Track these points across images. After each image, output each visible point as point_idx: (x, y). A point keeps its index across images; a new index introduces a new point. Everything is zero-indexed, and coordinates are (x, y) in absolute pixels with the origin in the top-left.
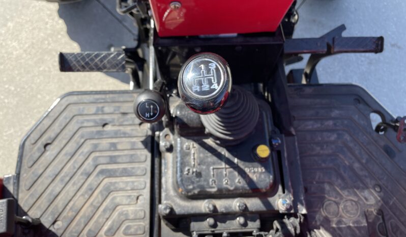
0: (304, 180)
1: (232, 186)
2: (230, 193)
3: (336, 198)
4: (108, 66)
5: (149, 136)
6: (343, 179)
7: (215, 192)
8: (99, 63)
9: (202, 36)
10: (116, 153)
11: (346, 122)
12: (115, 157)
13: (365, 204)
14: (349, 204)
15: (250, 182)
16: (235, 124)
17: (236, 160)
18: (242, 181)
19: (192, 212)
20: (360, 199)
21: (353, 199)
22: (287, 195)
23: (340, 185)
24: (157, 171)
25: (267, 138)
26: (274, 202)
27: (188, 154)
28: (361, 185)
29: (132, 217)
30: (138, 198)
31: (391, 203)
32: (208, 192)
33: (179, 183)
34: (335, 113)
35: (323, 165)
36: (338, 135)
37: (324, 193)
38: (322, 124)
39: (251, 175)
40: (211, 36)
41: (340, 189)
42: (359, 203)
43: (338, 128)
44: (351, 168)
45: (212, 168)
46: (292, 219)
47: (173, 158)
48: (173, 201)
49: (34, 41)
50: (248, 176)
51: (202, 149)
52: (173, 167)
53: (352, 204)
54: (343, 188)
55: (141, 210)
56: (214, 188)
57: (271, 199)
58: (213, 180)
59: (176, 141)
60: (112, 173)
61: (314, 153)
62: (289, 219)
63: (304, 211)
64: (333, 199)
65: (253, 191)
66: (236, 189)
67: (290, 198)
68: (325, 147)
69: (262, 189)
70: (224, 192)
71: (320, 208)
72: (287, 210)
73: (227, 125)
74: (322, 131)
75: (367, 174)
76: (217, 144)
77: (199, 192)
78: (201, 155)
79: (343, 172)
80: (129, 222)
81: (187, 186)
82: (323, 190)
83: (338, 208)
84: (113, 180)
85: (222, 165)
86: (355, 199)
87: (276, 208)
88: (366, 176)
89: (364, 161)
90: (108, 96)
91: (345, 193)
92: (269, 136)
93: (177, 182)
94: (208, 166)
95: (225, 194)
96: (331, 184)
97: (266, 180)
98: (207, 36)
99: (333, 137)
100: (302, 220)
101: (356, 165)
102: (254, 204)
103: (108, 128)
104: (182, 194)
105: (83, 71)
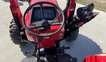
38: (63, 60)
43: (66, 61)
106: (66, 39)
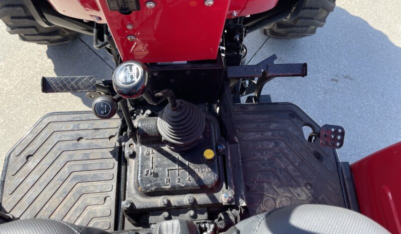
0: (245, 180)
1: (183, 184)
2: (182, 189)
3: (273, 195)
4: (81, 87)
5: (117, 147)
6: (279, 179)
7: (169, 189)
8: (74, 85)
9: (159, 63)
10: (88, 162)
11: (282, 133)
12: (87, 164)
13: (298, 199)
14: (284, 199)
15: (198, 180)
16: (183, 131)
17: (187, 163)
18: (192, 179)
19: (150, 206)
20: (293, 195)
21: (288, 195)
22: (229, 190)
23: (277, 184)
24: (123, 177)
25: (214, 144)
26: (219, 197)
27: (148, 159)
28: (294, 184)
29: (99, 215)
30: (105, 199)
31: (320, 198)
32: (163, 189)
33: (140, 182)
34: (273, 126)
35: (263, 168)
36: (275, 143)
37: (264, 192)
38: (262, 135)
39: (199, 175)
40: (167, 63)
41: (277, 188)
42: (293, 199)
43: (276, 138)
44: (286, 170)
45: (167, 169)
46: (234, 211)
47: (135, 163)
48: (134, 198)
49: (24, 78)
50: (197, 175)
51: (159, 154)
52: (135, 170)
53: (287, 199)
54: (279, 187)
55: (108, 209)
56: (168, 185)
57: (216, 195)
58: (167, 179)
59: (138, 148)
60: (84, 178)
61: (255, 158)
62: (231, 210)
63: (244, 204)
64: (271, 196)
65: (201, 188)
66: (186, 186)
67: (232, 193)
68: (264, 153)
69: (208, 185)
70: (177, 189)
71: (260, 203)
72: (229, 202)
73: (177, 132)
74: (262, 140)
75: (299, 175)
76: (172, 150)
77: (155, 189)
78: (159, 159)
79: (279, 173)
80: (97, 220)
81: (146, 184)
82: (262, 189)
83: (275, 202)
84: (85, 184)
85: (175, 167)
86: (290, 195)
87: (220, 202)
88: (298, 176)
89: (297, 164)
90: (83, 115)
91: (280, 191)
92: (216, 143)
93: (138, 181)
94: (164, 168)
95: (177, 191)
96: (269, 183)
97: (211, 178)
98: (163, 63)
99: (272, 145)
100: (242, 212)
101: (290, 167)
102: (202, 198)
103: (82, 141)
104: (141, 191)
105: (61, 92)
106: (266, 27)
